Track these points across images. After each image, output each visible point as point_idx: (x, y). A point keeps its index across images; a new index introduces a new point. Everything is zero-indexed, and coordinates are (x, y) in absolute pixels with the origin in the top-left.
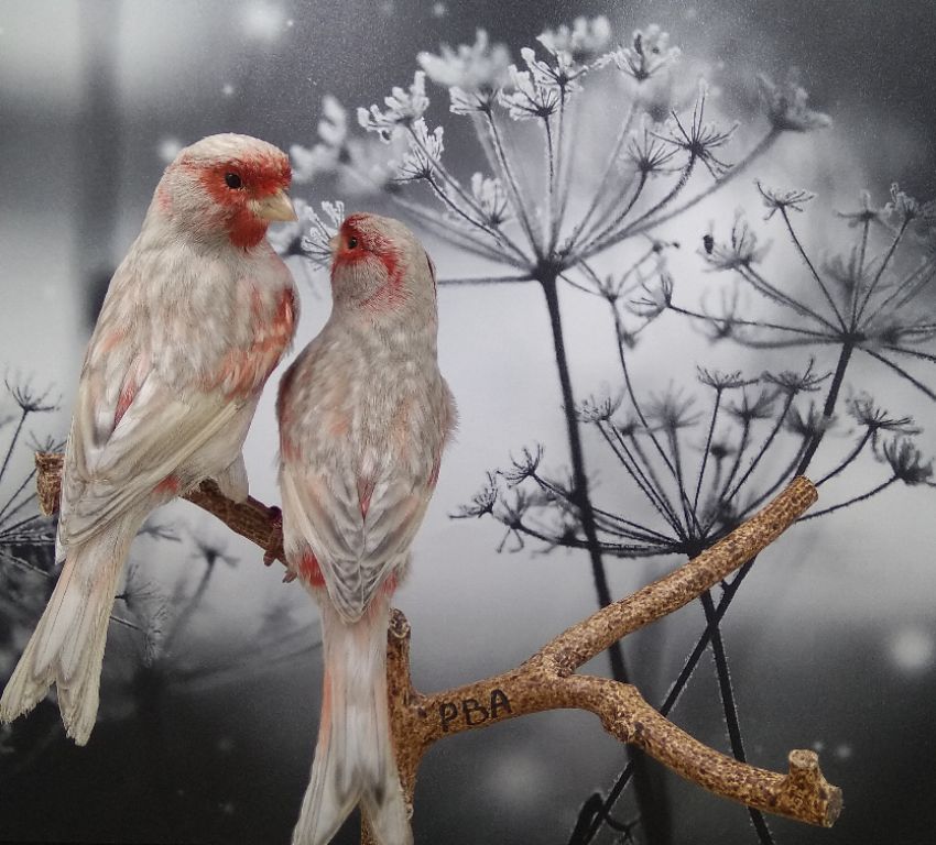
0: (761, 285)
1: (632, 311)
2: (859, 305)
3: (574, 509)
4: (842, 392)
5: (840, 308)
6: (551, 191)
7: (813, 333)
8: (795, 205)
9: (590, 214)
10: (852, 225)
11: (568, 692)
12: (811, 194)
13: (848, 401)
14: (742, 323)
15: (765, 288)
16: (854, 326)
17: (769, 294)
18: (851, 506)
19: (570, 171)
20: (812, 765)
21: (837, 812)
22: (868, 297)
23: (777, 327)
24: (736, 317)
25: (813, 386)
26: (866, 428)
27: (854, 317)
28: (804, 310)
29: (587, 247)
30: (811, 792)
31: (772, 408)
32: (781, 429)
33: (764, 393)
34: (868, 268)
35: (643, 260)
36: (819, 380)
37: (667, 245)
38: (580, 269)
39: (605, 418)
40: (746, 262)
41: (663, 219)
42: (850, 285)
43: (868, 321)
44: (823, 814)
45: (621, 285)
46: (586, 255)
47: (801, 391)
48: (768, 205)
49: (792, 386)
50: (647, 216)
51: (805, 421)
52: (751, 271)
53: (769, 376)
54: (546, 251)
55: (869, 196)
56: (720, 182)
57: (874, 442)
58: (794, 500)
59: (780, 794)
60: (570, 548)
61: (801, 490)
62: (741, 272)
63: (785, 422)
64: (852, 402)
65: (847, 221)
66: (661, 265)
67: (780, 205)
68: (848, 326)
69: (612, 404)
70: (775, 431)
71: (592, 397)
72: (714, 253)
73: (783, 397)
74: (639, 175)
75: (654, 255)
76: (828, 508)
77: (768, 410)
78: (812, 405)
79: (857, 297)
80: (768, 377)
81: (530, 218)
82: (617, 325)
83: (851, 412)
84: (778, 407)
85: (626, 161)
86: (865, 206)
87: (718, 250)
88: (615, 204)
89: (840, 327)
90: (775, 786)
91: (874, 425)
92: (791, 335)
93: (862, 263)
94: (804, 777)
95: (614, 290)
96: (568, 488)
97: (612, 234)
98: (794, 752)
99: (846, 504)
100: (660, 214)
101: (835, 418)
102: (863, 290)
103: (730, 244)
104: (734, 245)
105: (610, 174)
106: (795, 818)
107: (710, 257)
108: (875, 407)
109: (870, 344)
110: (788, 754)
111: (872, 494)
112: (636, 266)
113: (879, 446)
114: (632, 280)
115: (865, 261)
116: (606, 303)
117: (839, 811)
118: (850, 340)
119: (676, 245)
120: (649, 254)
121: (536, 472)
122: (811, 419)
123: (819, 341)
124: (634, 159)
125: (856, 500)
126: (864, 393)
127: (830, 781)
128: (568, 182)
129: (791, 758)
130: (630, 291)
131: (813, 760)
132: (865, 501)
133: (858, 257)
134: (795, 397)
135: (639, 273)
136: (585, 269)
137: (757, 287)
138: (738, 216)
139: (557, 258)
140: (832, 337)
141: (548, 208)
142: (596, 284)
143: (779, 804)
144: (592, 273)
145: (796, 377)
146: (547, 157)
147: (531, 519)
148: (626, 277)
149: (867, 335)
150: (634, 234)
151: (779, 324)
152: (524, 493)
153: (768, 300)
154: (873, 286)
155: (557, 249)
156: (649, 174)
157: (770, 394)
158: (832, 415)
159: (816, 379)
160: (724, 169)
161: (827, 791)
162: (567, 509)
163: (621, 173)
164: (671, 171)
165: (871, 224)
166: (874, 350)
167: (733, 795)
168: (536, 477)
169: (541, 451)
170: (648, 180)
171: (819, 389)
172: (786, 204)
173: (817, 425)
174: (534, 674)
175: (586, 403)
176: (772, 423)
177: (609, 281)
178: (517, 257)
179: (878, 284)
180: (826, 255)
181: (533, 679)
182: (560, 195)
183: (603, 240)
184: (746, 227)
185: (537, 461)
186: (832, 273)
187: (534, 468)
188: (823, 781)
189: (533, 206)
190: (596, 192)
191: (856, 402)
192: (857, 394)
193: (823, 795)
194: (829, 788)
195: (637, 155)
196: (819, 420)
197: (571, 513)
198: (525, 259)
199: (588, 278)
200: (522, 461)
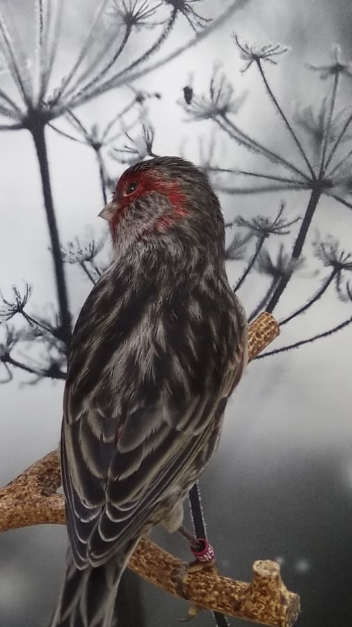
0: (236, 134)
1: (115, 159)
2: (327, 154)
3: (59, 344)
4: (310, 236)
5: (310, 156)
6: (41, 43)
7: (284, 180)
8: (270, 58)
9: (77, 66)
10: (323, 77)
11: (51, 509)
12: (285, 47)
13: (314, 244)
14: (218, 170)
15: (240, 137)
16: (322, 173)
17: (245, 143)
18: (316, 341)
19: (59, 24)
20: (275, 574)
21: (295, 615)
22: (336, 146)
23: (250, 174)
24: (213, 165)
25: (283, 230)
26: (330, 269)
27: (323, 164)
28: (276, 158)
29: (74, 98)
30: (273, 598)
31: (245, 250)
32: (252, 270)
33: (237, 236)
34: (337, 119)
35: (126, 110)
36: (289, 225)
37: (149, 96)
38: (68, 119)
39: (89, 259)
40: (223, 112)
41: (147, 71)
42: (319, 135)
43: (335, 169)
44: (282, 618)
45: (105, 134)
46: (73, 105)
47: (272, 235)
48: (244, 57)
49: (263, 230)
50: (130, 68)
51: (274, 262)
52: (227, 121)
53: (242, 220)
54: (35, 101)
55: (339, 50)
56: (200, 36)
57: (338, 282)
58: (258, 335)
59: (244, 600)
60: (55, 379)
61: (265, 326)
62: (218, 122)
63: (256, 263)
64: (319, 245)
65: (318, 73)
66: (143, 115)
67: (256, 58)
68: (317, 173)
69: (96, 246)
70: (247, 272)
71: (77, 238)
72: (193, 104)
73: (255, 239)
74: (124, 28)
75: (137, 105)
76: (294, 343)
77: (240, 252)
78: (282, 247)
79: (325, 146)
80: (241, 222)
81: (21, 69)
82: (102, 172)
83: (317, 255)
84: (250, 249)
85: (111, 14)
86: (336, 58)
87: (197, 101)
88: (100, 56)
89: (309, 174)
90: (240, 593)
91: (338, 266)
92: (264, 182)
93: (331, 114)
94: (266, 585)
95: (99, 138)
96: (54, 325)
97: (97, 85)
98: (258, 562)
99: (311, 340)
100: (142, 66)
101: (303, 260)
102: (332, 139)
103: (208, 95)
104: (212, 96)
105: (96, 27)
106: (257, 621)
107: (190, 107)
108: (340, 250)
109: (337, 190)
110: (252, 564)
111: (335, 330)
112: (120, 116)
113: (343, 286)
114: (116, 129)
115: (334, 111)
116: (92, 151)
117: (297, 614)
118: (318, 186)
119: (158, 96)
120: (132, 104)
121: (24, 309)
122: (280, 261)
123: (290, 188)
124: (119, 13)
125: (320, 336)
126: (330, 236)
127: (289, 589)
128: (57, 35)
129: (255, 567)
130: (113, 139)
131: (274, 570)
132: (329, 337)
133: (328, 107)
134: (266, 239)
135: (123, 123)
136: (71, 118)
137: (232, 136)
138: (216, 68)
139: (46, 108)
140: (302, 183)
141: (38, 60)
142: (83, 132)
143: (243, 609)
144: (78, 122)
145: (267, 221)
146: (37, 10)
147: (19, 353)
148: (110, 126)
149: (333, 183)
150: (118, 85)
151: (252, 172)
152: (13, 329)
153: (243, 148)
154: (342, 135)
155: (46, 100)
156: (133, 27)
157: (243, 236)
158: (300, 257)
159: (285, 223)
160: (204, 23)
161: (287, 597)
162: (53, 344)
163: (107, 27)
164: (155, 24)
165: (341, 77)
166: (340, 197)
167: (201, 601)
168: (24, 314)
169: (29, 290)
170: (132, 33)
171: (288, 233)
172: (262, 57)
173: (286, 267)
174: (19, 493)
175: (71, 245)
176: (245, 265)
177: (94, 130)
178: (8, 106)
179: (345, 134)
180: (298, 105)
181: (19, 497)
182: (49, 47)
183: (90, 91)
184: (223, 79)
185: (26, 298)
186: (303, 123)
187: (23, 306)
188: (283, 588)
189: (24, 57)
190: (83, 45)
191: (322, 245)
192: (323, 239)
193: (283, 601)
194: (289, 595)
195: (123, 9)
196: (288, 262)
197: (56, 347)
198: (17, 109)
199: (75, 127)
200: (12, 299)
